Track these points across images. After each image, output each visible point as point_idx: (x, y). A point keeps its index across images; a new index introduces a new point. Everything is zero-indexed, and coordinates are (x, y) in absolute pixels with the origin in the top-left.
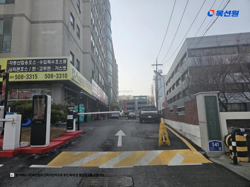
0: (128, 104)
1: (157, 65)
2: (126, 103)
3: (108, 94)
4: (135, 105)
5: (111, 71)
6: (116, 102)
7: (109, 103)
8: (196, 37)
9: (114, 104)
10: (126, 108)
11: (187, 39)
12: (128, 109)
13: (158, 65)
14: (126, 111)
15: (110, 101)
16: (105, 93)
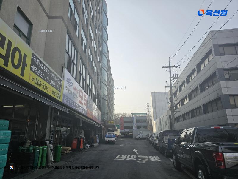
0: (125, 122)
1: (170, 67)
2: (123, 122)
3: (101, 108)
4: (133, 123)
5: (107, 80)
6: (111, 120)
7: (102, 120)
8: (222, 30)
9: (109, 122)
10: (123, 127)
11: (210, 31)
12: (125, 128)
13: (172, 67)
14: (123, 131)
15: (104, 118)
16: (97, 105)
